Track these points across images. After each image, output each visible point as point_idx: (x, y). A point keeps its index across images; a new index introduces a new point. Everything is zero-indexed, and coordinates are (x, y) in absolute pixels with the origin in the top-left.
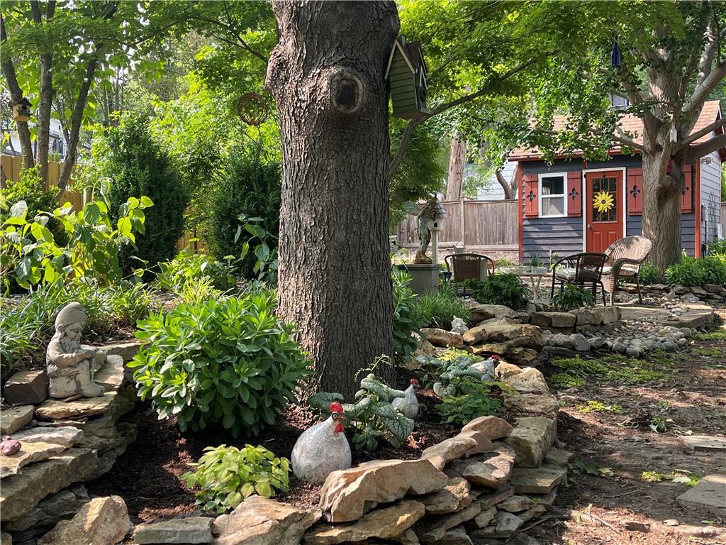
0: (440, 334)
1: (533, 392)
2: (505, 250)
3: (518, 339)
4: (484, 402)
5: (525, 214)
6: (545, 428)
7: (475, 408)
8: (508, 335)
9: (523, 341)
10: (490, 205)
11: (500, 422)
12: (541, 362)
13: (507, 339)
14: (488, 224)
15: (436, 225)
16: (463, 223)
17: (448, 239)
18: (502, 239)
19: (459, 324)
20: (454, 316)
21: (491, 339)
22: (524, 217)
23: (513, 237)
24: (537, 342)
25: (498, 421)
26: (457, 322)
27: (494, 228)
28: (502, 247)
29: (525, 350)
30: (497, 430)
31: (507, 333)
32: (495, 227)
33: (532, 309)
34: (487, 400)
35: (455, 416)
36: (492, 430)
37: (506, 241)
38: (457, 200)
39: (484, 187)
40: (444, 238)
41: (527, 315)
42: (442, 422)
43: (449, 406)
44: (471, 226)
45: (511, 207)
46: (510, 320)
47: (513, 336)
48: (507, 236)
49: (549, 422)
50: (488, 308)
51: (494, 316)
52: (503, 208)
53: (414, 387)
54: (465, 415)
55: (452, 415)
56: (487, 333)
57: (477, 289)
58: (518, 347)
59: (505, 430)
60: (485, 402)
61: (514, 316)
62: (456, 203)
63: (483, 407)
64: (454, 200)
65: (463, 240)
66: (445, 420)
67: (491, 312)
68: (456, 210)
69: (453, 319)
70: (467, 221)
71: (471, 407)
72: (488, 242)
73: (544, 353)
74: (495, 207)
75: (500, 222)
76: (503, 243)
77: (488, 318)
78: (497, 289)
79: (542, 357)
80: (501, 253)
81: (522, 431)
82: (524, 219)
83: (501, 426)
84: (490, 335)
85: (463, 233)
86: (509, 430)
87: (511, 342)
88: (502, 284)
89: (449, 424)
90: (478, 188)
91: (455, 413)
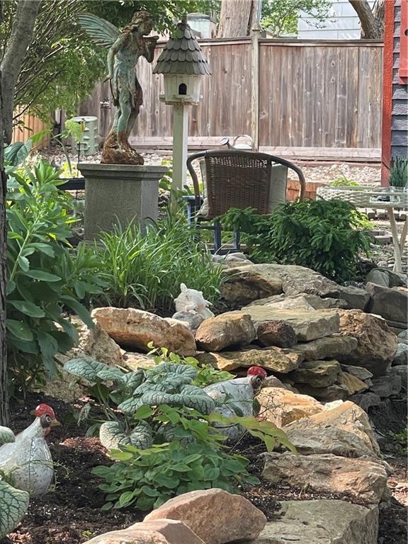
0: (140, 322)
1: (336, 453)
2: (352, 162)
3: (329, 341)
4: (207, 462)
5: (398, 75)
6: (345, 524)
7: (185, 474)
8: (304, 331)
9: (339, 345)
10: (320, 52)
11: (236, 505)
12: (383, 399)
13: (302, 340)
14: (315, 96)
15: (183, 89)
16: (255, 93)
17: (219, 130)
18: (348, 135)
19: (192, 304)
20: (183, 285)
21: (262, 340)
22: (397, 80)
23: (373, 129)
24: (375, 352)
25: (230, 502)
26: (189, 299)
27: (330, 107)
28: (347, 152)
29: (344, 370)
30: (228, 522)
31: (301, 326)
32: (330, 104)
33: (379, 281)
34: (215, 458)
35: (137, 492)
36: (216, 522)
37: (356, 139)
38: (244, 36)
39: (314, 11)
40: (209, 125)
41: (362, 292)
42: (106, 508)
43: (125, 471)
44: (275, 100)
45: (372, 57)
46: (315, 298)
47: (315, 334)
48: (358, 128)
49: (357, 513)
50: (269, 272)
51: (280, 291)
52: (351, 59)
53: (44, 425)
54: (160, 490)
55: (131, 490)
56: (256, 326)
57: (255, 233)
58: (327, 359)
59: (248, 522)
60: (210, 462)
61: (327, 291)
62: (241, 43)
63: (202, 472)
64: (234, 36)
65: (255, 132)
66: (114, 502)
67: (275, 280)
68: (241, 59)
69: (180, 292)
70: (264, 88)
71: (175, 472)
72: (313, 141)
73: (390, 381)
74: (334, 57)
75: (344, 92)
76: (350, 144)
77: (267, 295)
78: (301, 234)
79: (385, 388)
80: (344, 166)
81: (290, 527)
82: (395, 86)
83: (237, 514)
84: (261, 329)
85: (255, 116)
86: (256, 525)
87: (310, 348)
88: (311, 222)
89: (123, 510)
90: (300, 12)
91: (136, 485)
